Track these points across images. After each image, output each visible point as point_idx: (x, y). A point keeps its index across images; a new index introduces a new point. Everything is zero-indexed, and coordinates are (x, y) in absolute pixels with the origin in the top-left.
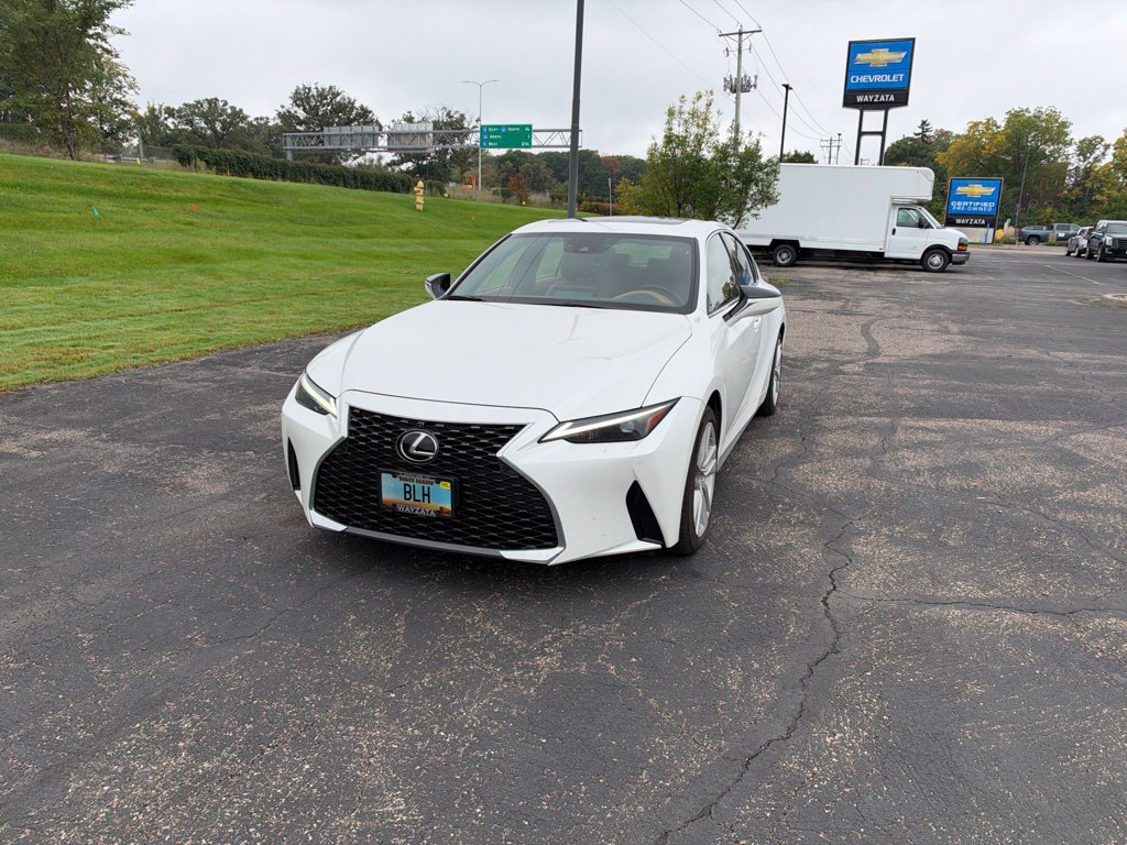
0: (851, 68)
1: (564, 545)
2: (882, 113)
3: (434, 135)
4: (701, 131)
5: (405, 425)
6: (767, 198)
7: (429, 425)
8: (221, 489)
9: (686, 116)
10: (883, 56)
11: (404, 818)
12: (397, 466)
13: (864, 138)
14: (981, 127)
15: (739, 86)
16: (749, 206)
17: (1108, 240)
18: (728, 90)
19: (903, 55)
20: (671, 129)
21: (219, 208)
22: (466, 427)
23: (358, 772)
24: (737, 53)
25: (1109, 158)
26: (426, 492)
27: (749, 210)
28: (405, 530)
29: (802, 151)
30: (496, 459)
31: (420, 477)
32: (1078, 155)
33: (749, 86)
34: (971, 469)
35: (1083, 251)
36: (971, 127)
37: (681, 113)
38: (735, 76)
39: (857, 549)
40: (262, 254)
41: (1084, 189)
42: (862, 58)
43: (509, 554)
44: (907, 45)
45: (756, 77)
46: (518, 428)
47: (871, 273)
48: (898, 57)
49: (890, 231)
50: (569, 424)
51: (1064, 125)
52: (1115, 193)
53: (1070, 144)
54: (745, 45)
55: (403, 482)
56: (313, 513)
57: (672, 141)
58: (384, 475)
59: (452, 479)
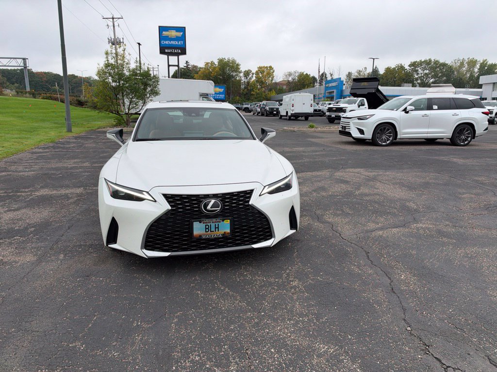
0: (161, 38)
1: (275, 237)
2: (177, 57)
5: (202, 198)
6: (155, 93)
7: (215, 196)
9: (114, 55)
10: (173, 34)
11: (333, 350)
12: (201, 216)
13: (170, 68)
14: (209, 65)
15: (115, 42)
16: (148, 95)
17: (267, 108)
18: (110, 44)
19: (182, 33)
20: (108, 61)
22: (232, 194)
23: (294, 343)
24: (112, 27)
25: (254, 78)
26: (217, 226)
27: (148, 98)
28: (204, 247)
30: (249, 205)
31: (214, 220)
32: (244, 77)
33: (120, 42)
34: (323, 189)
35: (259, 113)
36: (206, 64)
38: (113, 37)
39: (330, 220)
41: (248, 90)
42: (165, 33)
43: (255, 246)
44: (182, 29)
45: (123, 39)
46: (252, 191)
48: (180, 34)
50: (267, 187)
51: (238, 65)
52: (258, 91)
53: (241, 72)
54: (116, 24)
55: (205, 224)
56: (145, 251)
57: (109, 66)
58: (194, 223)
59: (230, 218)
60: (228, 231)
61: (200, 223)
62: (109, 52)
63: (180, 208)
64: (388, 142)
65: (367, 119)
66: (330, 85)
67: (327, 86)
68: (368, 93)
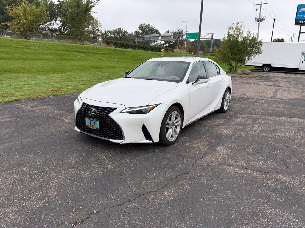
0: (298, 13)
1: (124, 139)
3: (174, 36)
4: (238, 33)
5: (91, 107)
6: (259, 52)
7: (95, 107)
8: (70, 121)
9: (234, 29)
11: (52, 195)
12: (89, 117)
13: (301, 34)
15: (260, 20)
16: (253, 54)
18: (256, 21)
21: (110, 56)
22: (103, 108)
24: (260, 10)
26: (94, 123)
28: (91, 132)
29: (280, 38)
30: (108, 116)
31: (93, 119)
33: (263, 19)
37: (233, 28)
38: (258, 17)
40: (116, 67)
42: (302, 10)
43: (111, 140)
45: (265, 17)
46: (115, 109)
47: (294, 75)
49: (301, 62)
50: (129, 109)
54: (262, 8)
55: (90, 121)
56: (76, 127)
58: (86, 119)
59: (99, 120)
60: (98, 127)
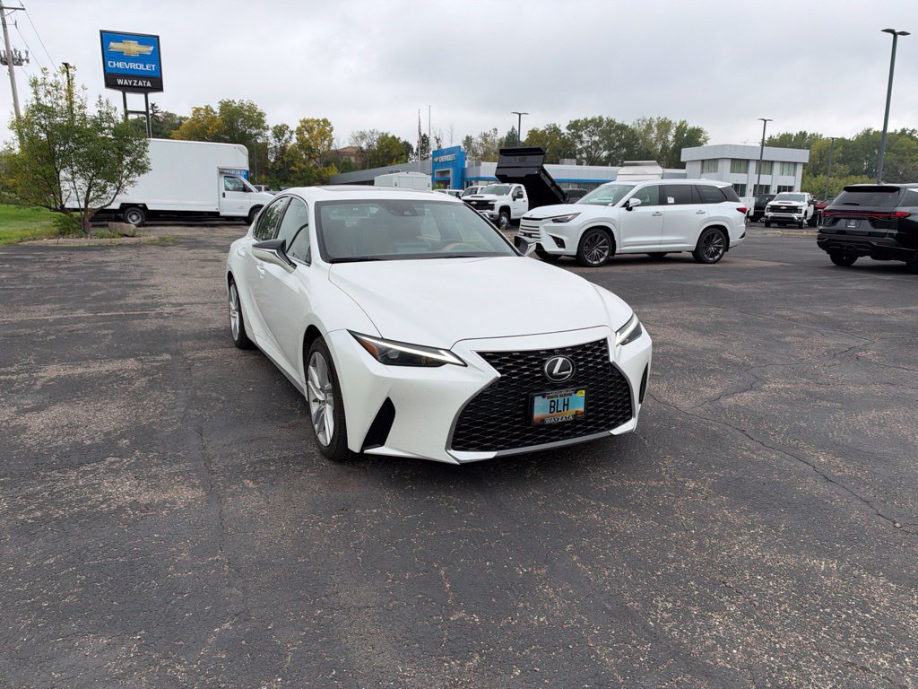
0: (107, 55)
2: (143, 96)
5: (543, 355)
10: (133, 48)
14: (202, 112)
15: (10, 59)
16: (126, 172)
19: (151, 48)
20: (38, 99)
25: (294, 141)
26: (566, 403)
27: (127, 177)
32: (275, 137)
33: (21, 60)
36: (195, 112)
38: (3, 49)
41: (283, 162)
42: (114, 46)
43: (614, 432)
44: (154, 40)
45: (27, 52)
46: (605, 341)
48: (148, 50)
49: (221, 195)
50: (618, 333)
51: (260, 114)
52: (303, 166)
53: (268, 129)
55: (550, 400)
56: (452, 452)
57: (40, 111)
58: (536, 398)
59: (586, 387)
60: (582, 409)
61: (544, 397)
62: (40, 81)
63: (514, 374)
64: (602, 260)
65: (568, 221)
66: (442, 159)
67: (436, 160)
68: (527, 175)
